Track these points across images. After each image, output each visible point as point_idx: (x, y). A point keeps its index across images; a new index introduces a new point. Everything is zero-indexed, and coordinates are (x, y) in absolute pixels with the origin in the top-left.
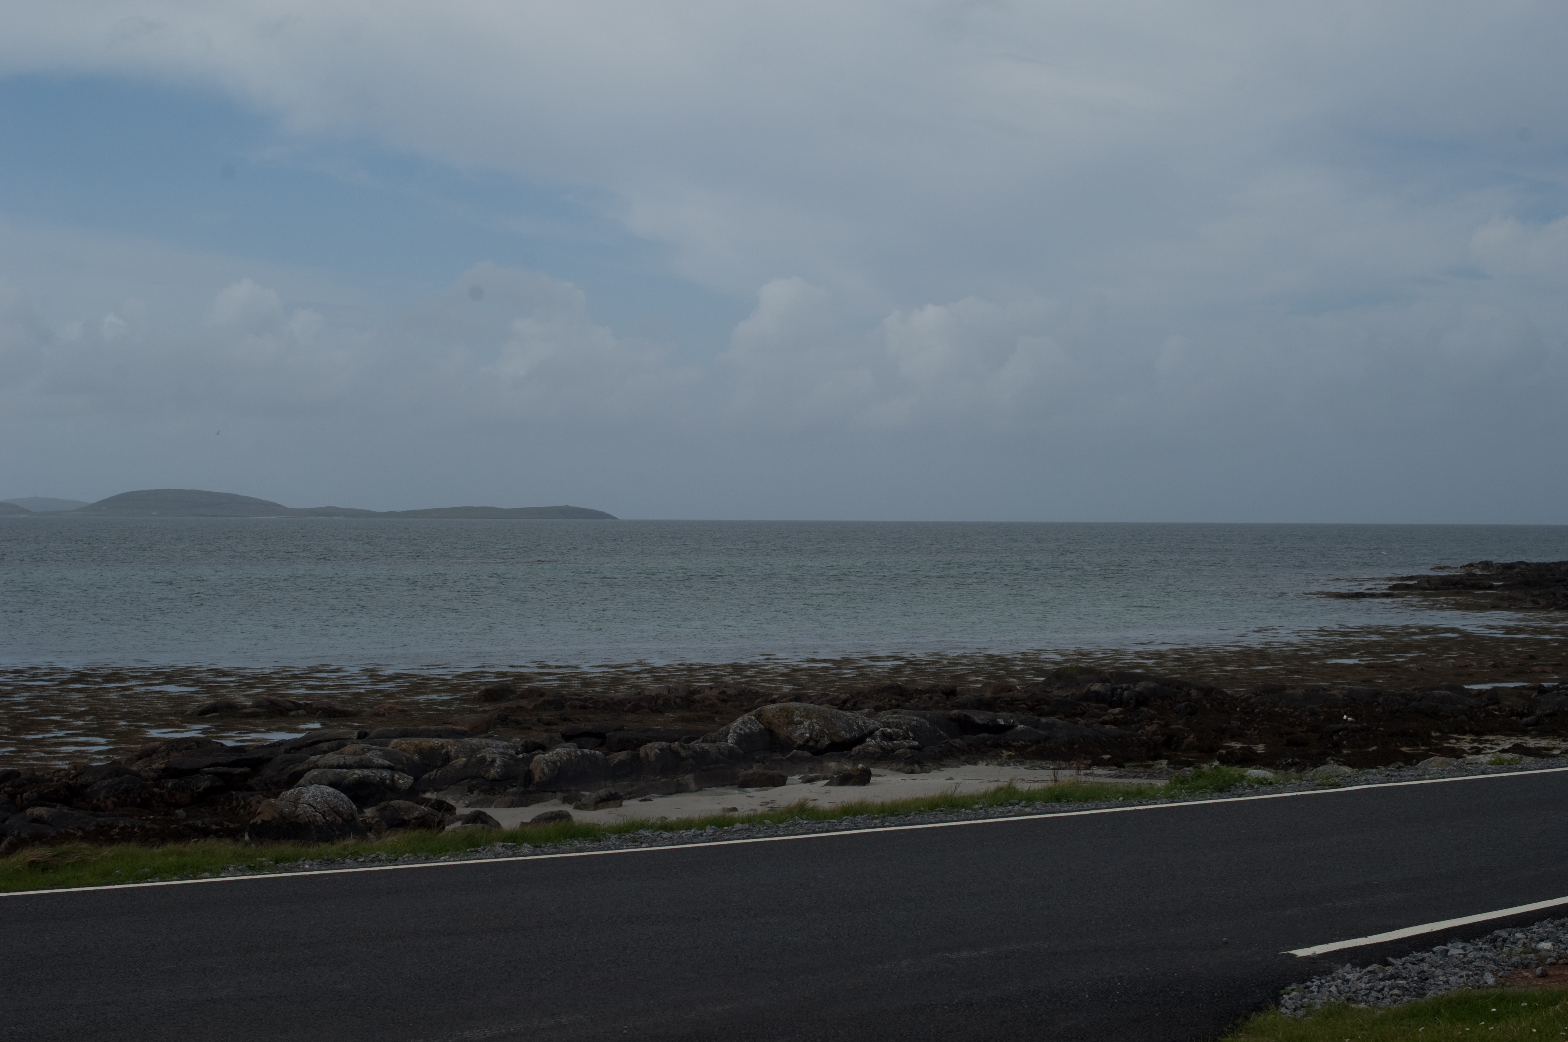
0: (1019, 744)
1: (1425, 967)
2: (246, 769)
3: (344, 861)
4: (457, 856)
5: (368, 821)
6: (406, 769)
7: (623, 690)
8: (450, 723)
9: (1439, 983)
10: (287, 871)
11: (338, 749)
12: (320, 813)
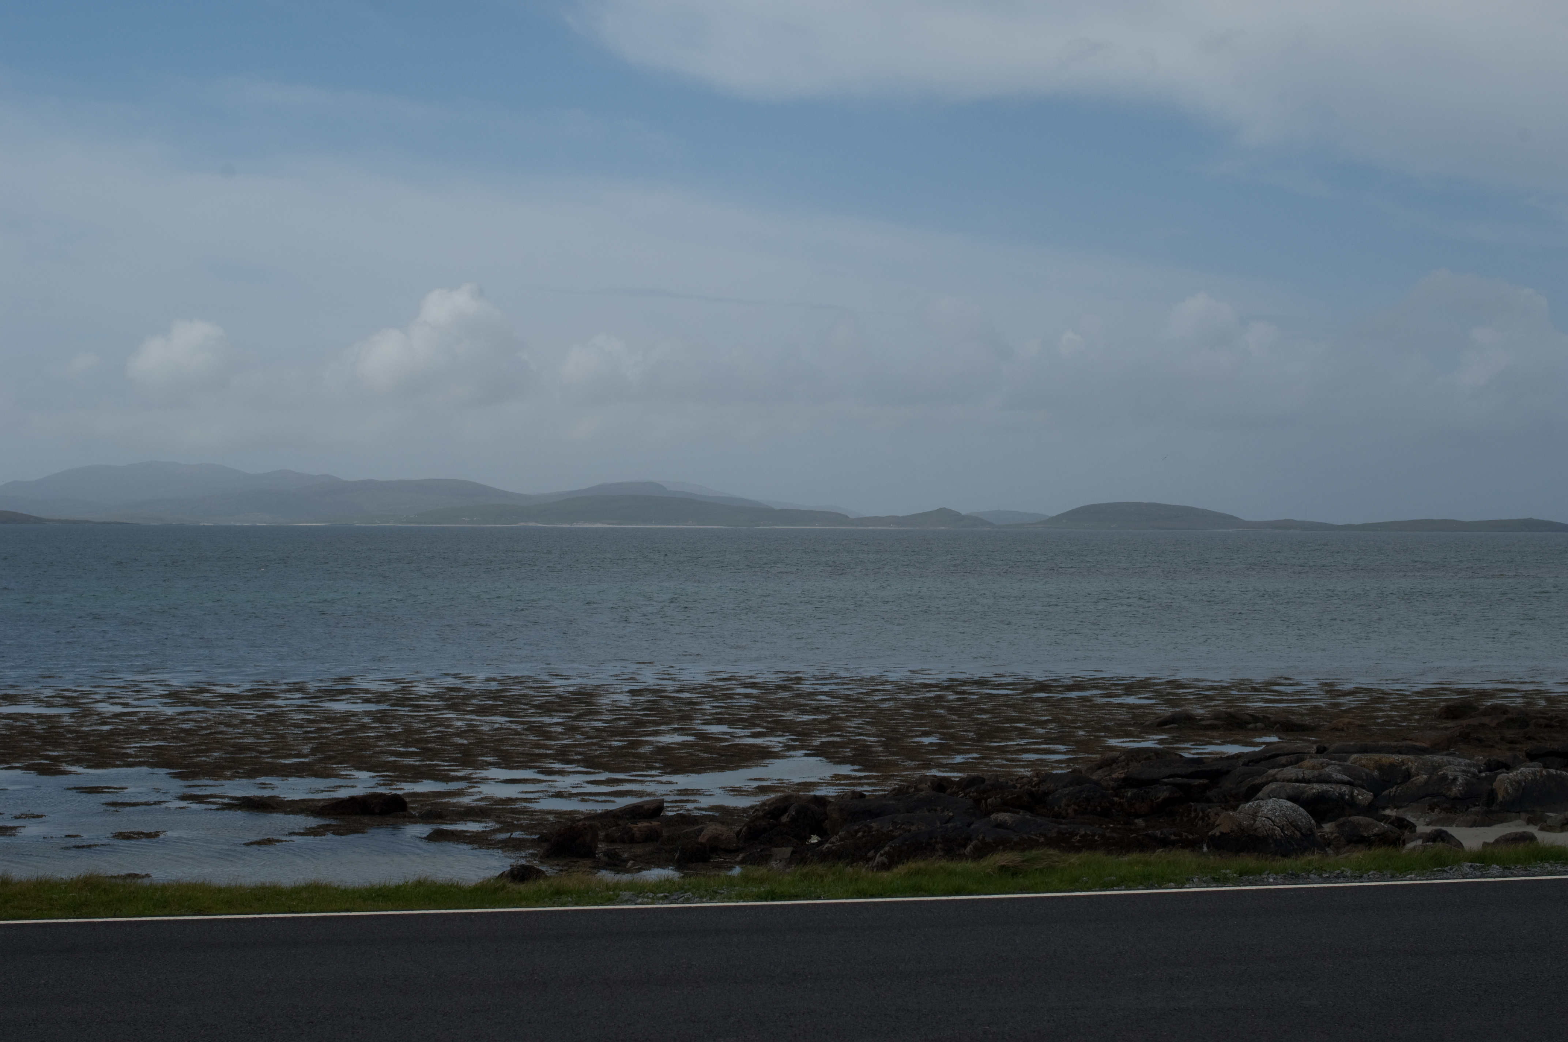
2: (1205, 781)
3: (1309, 876)
4: (1423, 874)
5: (1326, 837)
6: (1365, 785)
8: (1411, 740)
10: (1251, 884)
11: (1296, 763)
12: (1278, 827)
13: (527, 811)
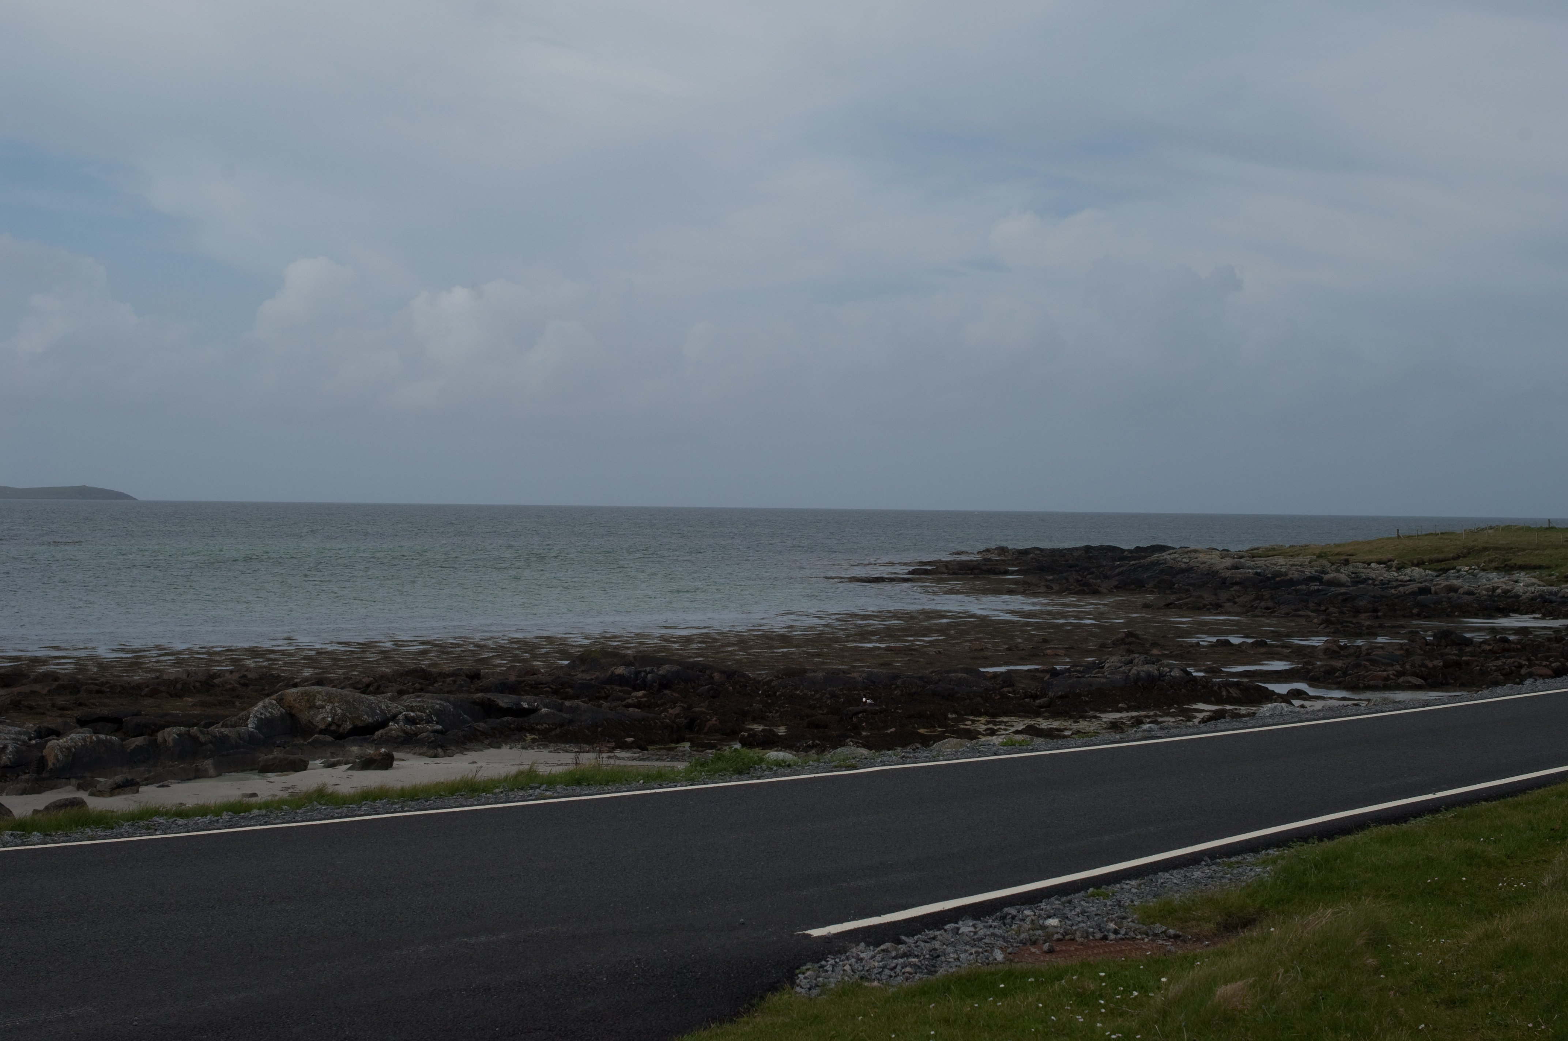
0: (543, 727)
1: (937, 944)
7: (139, 676)
9: (950, 960)
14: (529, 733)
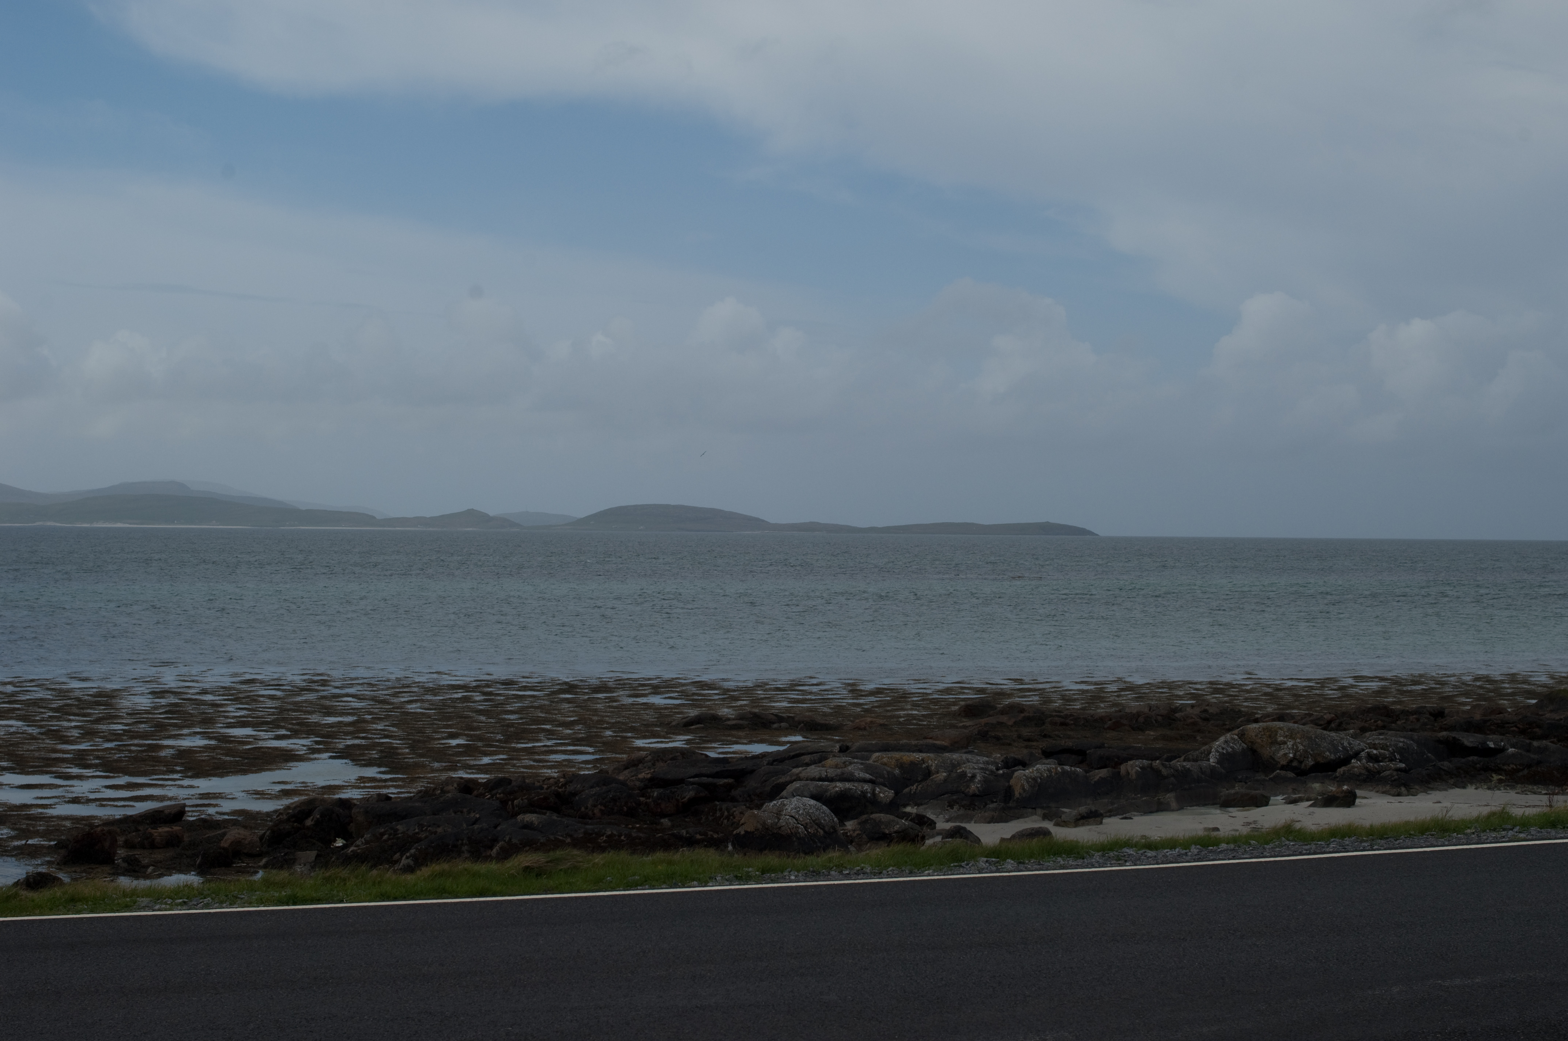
0: (1510, 768)
2: (730, 781)
3: (829, 873)
4: (941, 870)
5: (849, 834)
6: (887, 783)
7: (1102, 709)
8: (931, 738)
10: (773, 882)
11: (820, 762)
12: (802, 825)
13: (44, 817)
14: (1495, 774)
